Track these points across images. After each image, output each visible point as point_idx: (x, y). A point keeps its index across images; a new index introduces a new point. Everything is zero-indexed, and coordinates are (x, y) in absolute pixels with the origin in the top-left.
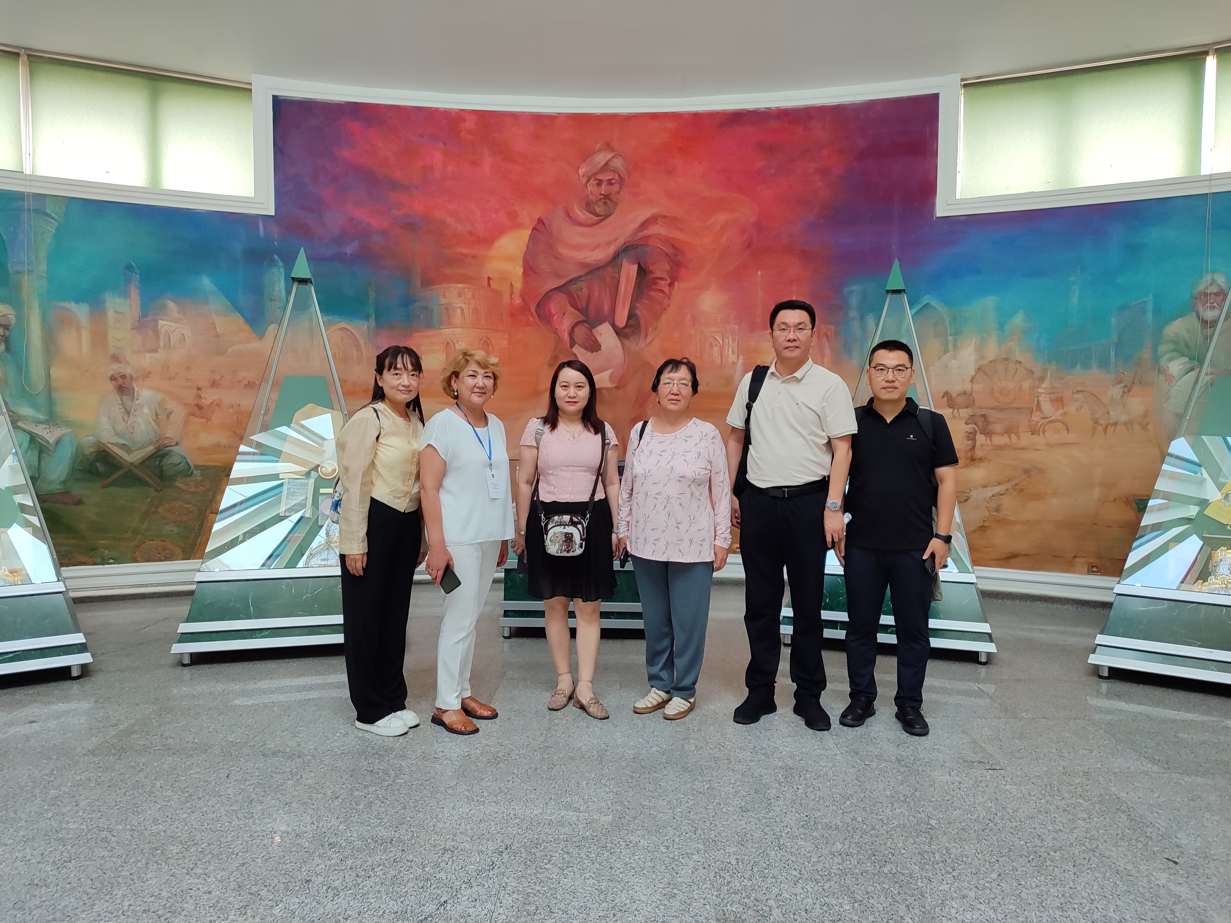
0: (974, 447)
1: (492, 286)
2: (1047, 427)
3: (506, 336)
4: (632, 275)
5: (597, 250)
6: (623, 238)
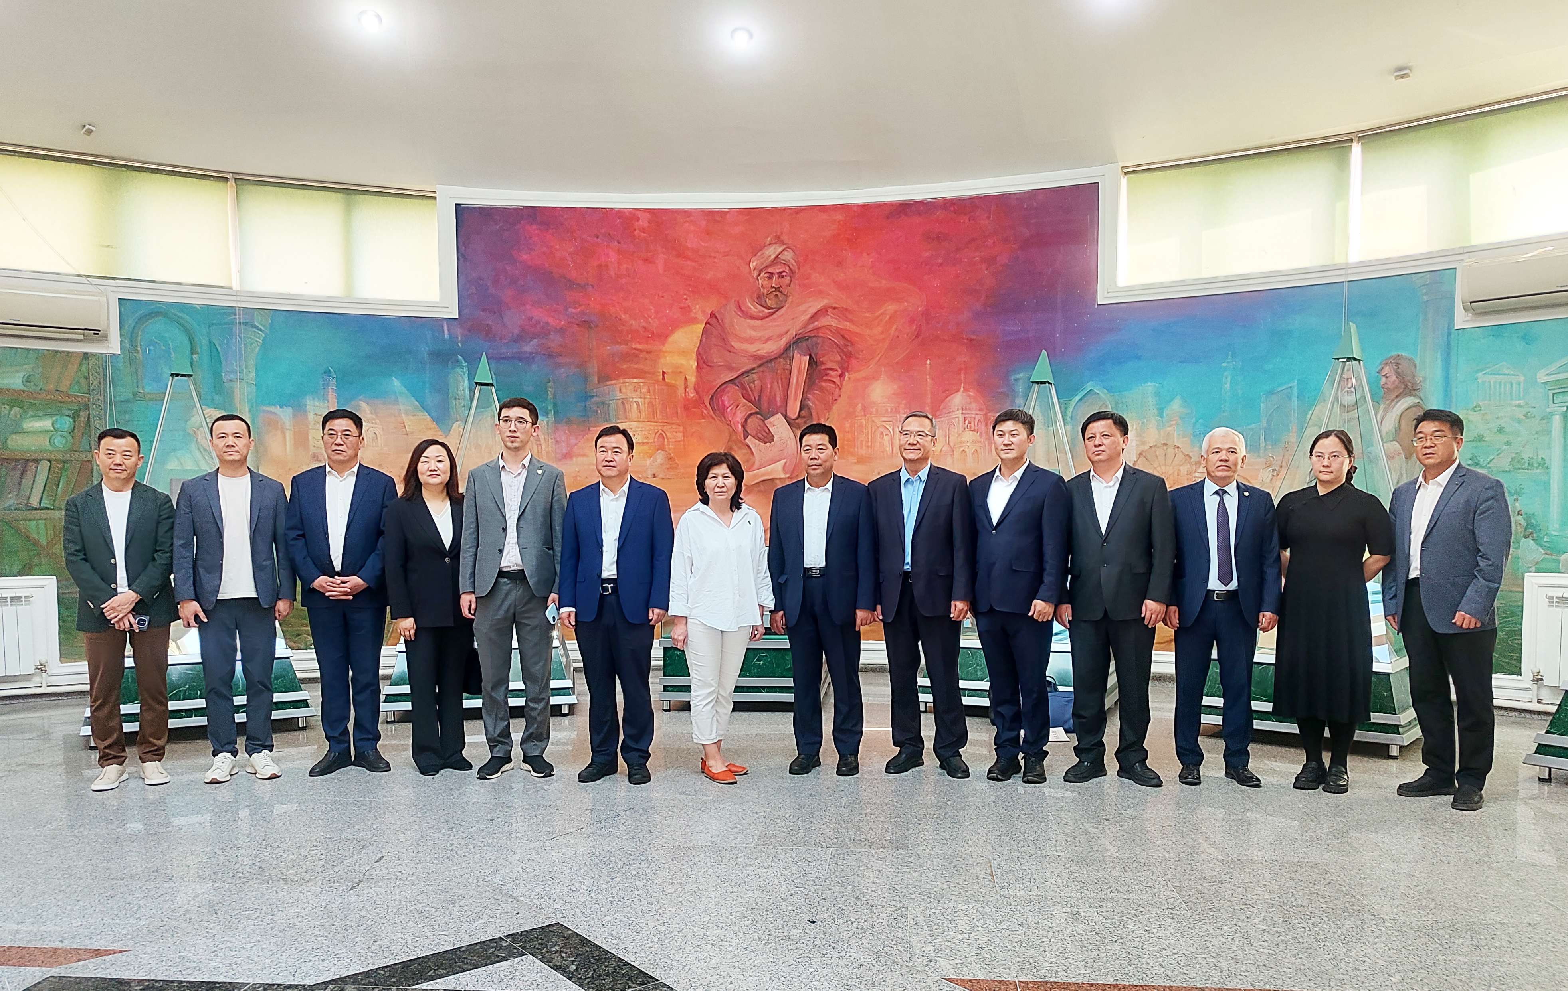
1: (666, 380)
3: (681, 429)
4: (803, 365)
5: (769, 342)
6: (794, 329)
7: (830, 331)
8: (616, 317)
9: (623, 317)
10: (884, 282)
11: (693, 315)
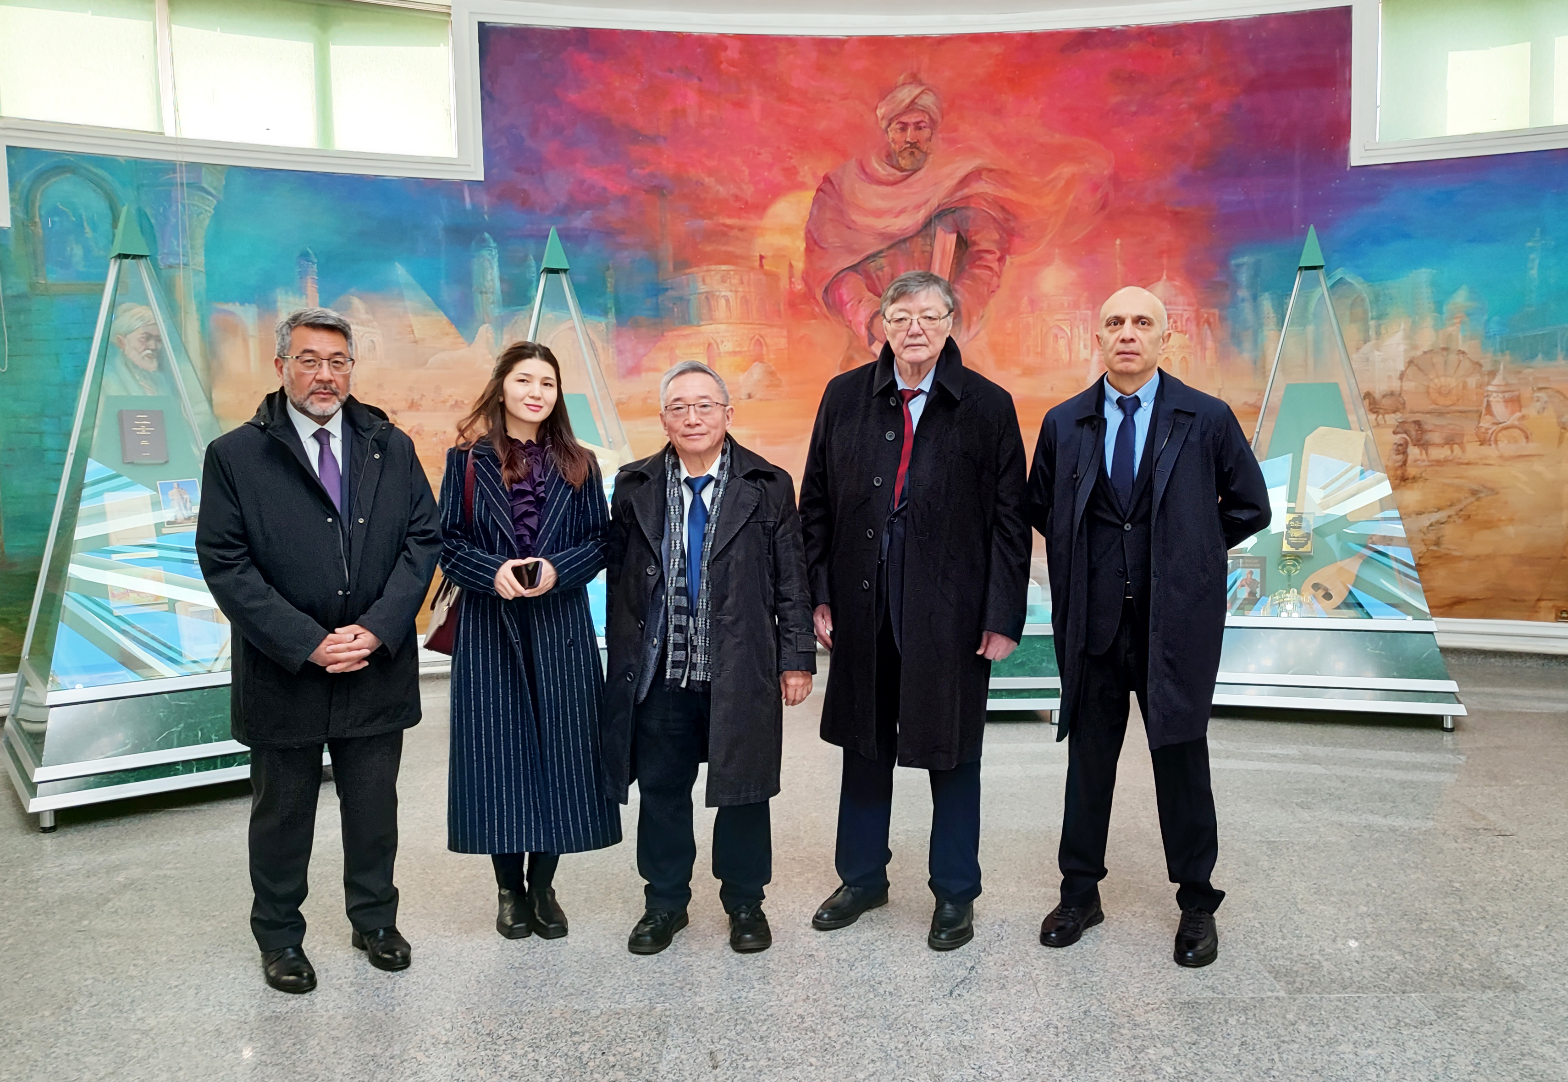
0: (1405, 463)
1: (766, 267)
2: (1500, 435)
3: (785, 333)
4: (948, 247)
5: (902, 217)
6: (936, 198)
7: (986, 200)
8: (697, 182)
9: (707, 180)
10: (1057, 136)
11: (800, 179)
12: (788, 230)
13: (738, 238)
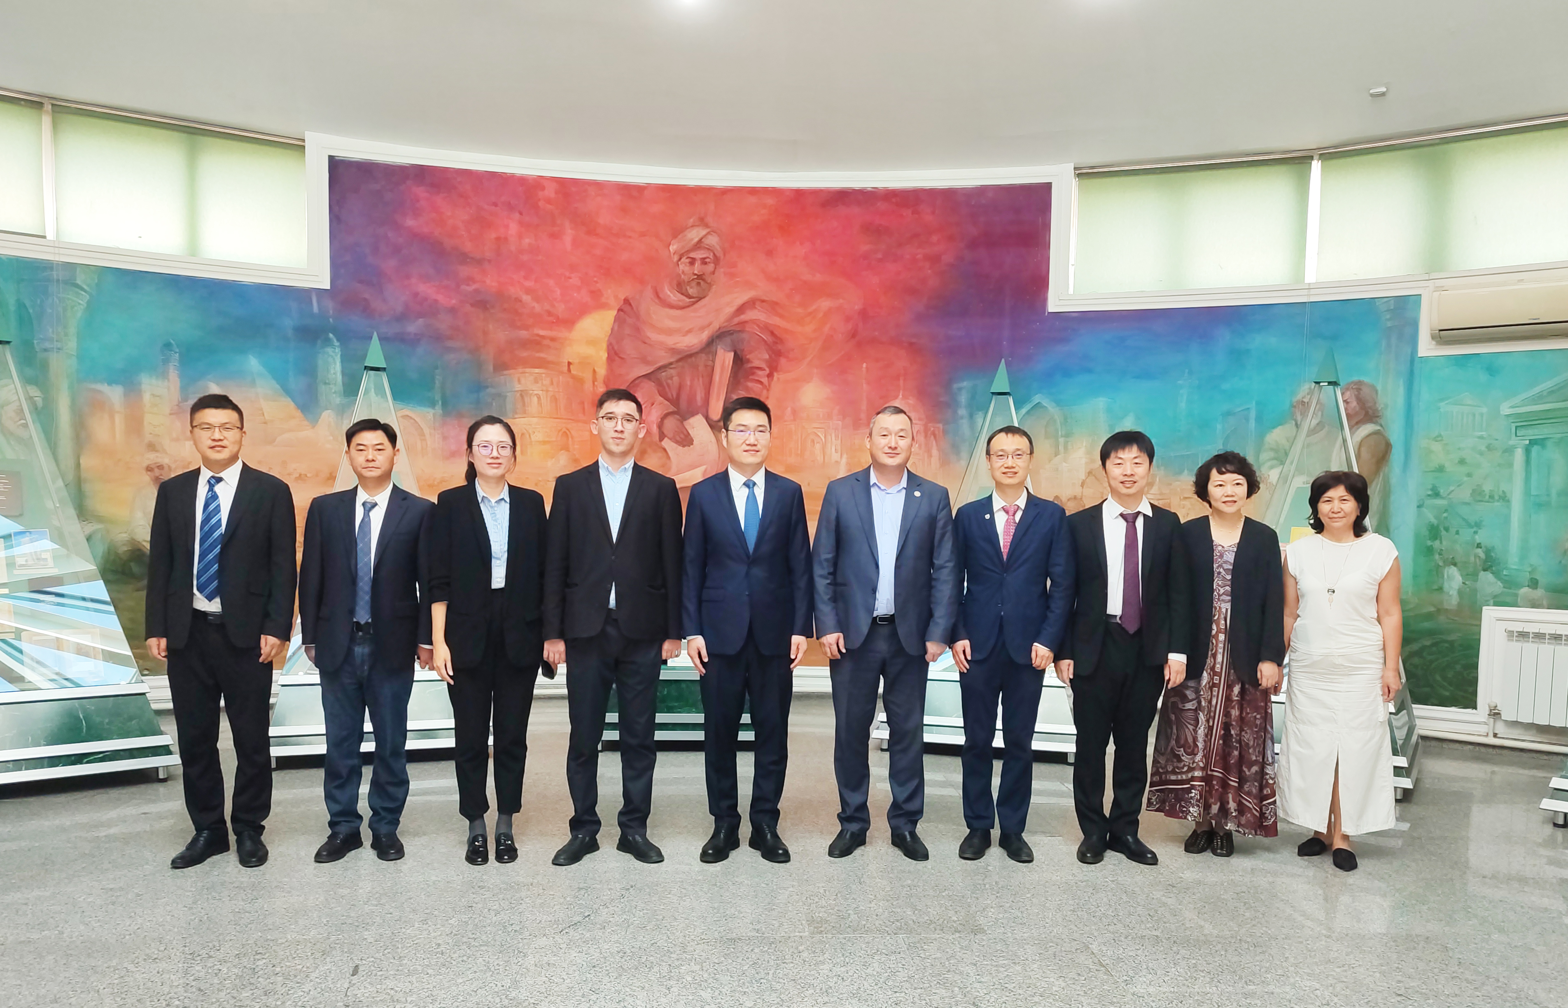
1: (572, 372)
4: (727, 362)
5: (689, 335)
6: (718, 322)
7: (758, 326)
8: (515, 298)
9: (524, 297)
10: (818, 275)
11: (604, 300)
12: (592, 342)
13: (549, 347)
